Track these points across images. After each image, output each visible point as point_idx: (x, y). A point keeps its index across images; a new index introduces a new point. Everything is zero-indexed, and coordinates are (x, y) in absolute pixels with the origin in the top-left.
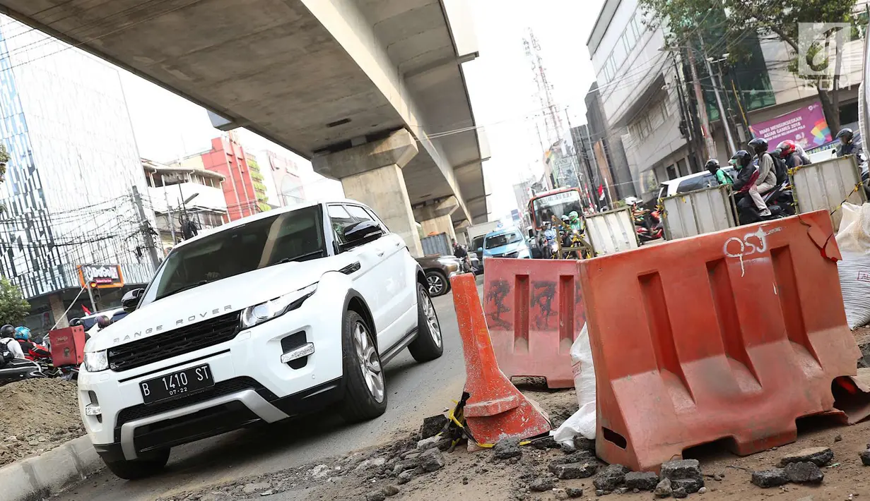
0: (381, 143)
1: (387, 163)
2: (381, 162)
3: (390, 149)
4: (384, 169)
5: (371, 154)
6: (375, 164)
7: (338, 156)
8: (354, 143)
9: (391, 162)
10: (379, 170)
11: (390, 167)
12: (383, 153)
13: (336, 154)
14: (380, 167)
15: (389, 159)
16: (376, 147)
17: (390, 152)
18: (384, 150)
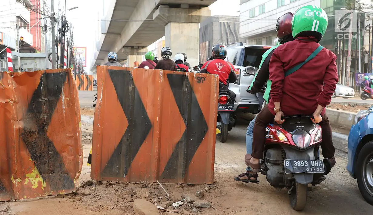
0: (196, 10)
1: (196, 21)
2: (193, 20)
3: (201, 15)
4: (193, 24)
5: (190, 14)
6: (190, 20)
7: (174, 10)
8: (182, 6)
9: (198, 22)
10: (190, 24)
11: (196, 24)
12: (196, 16)
13: (173, 9)
14: (191, 23)
15: (197, 20)
16: (194, 11)
17: (200, 17)
18: (197, 15)
